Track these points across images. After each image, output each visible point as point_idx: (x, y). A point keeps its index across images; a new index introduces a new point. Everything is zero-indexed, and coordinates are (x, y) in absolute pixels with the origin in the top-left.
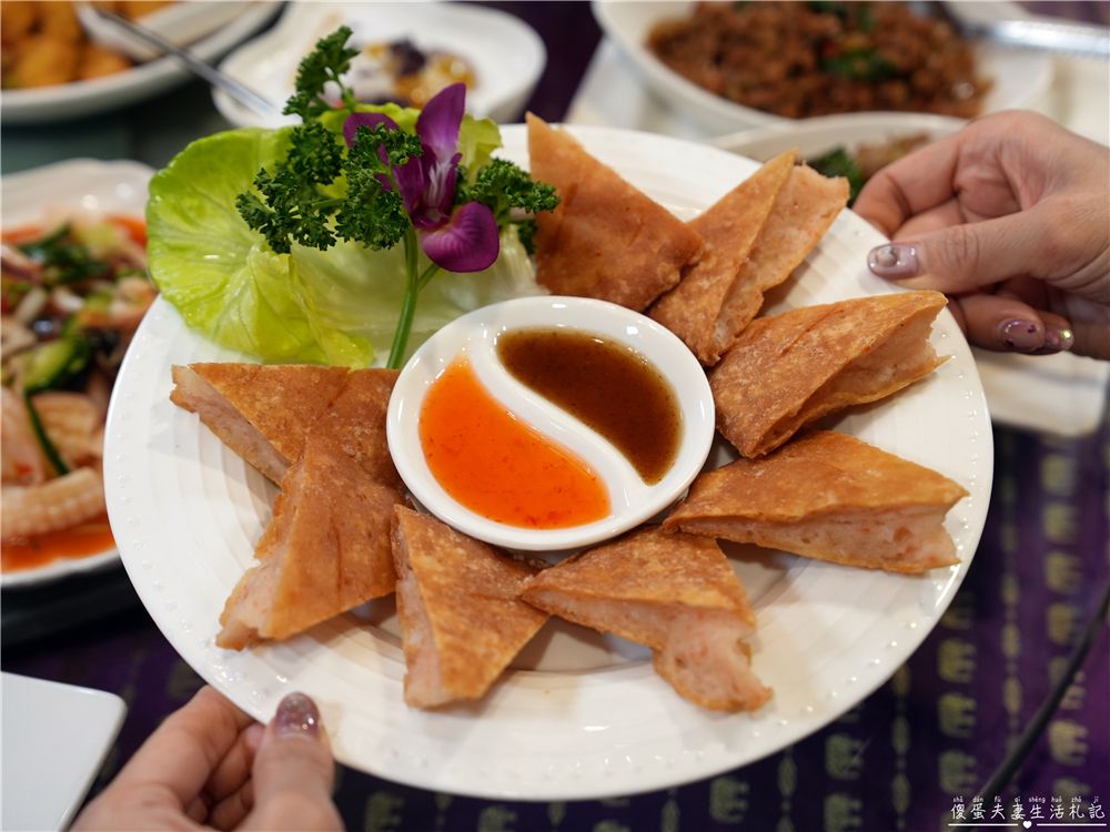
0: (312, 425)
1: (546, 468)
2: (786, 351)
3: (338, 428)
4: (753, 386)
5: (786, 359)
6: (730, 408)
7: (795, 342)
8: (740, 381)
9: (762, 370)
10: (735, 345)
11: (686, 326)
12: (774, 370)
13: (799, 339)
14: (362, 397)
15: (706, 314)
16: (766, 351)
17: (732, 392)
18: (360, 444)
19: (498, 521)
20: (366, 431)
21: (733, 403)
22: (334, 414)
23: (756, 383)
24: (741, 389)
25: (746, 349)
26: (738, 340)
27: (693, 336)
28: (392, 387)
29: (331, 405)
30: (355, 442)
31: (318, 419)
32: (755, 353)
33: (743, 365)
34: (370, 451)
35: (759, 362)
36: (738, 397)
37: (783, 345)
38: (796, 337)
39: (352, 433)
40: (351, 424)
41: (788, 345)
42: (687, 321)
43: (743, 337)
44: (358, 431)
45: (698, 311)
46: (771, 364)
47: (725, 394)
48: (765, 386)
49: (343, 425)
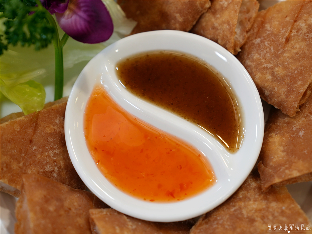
0: (23, 160)
1: (168, 153)
2: (287, 40)
3: (39, 156)
4: (277, 69)
5: (290, 45)
6: (266, 85)
7: (291, 31)
8: (266, 65)
9: (277, 56)
10: (248, 38)
11: (217, 32)
12: (285, 55)
13: (292, 28)
14: (48, 131)
15: (229, 25)
16: (273, 41)
17: (262, 74)
18: (55, 161)
19: (152, 200)
20: (56, 152)
21: (267, 81)
22: (34, 148)
23: (278, 66)
24: (269, 71)
25: (258, 40)
26: (249, 34)
27: (223, 39)
28: (64, 116)
29: (31, 141)
30: (52, 162)
31: (26, 154)
32: (266, 43)
33: (262, 54)
34: (62, 163)
35: (272, 50)
36: (269, 77)
37: (283, 35)
38: (290, 28)
39: (48, 156)
40: (47, 151)
41: (287, 34)
42: (217, 29)
43: (252, 32)
44: (51, 153)
45: (224, 22)
46: (282, 50)
47: (258, 76)
48: (285, 67)
49: (42, 154)
